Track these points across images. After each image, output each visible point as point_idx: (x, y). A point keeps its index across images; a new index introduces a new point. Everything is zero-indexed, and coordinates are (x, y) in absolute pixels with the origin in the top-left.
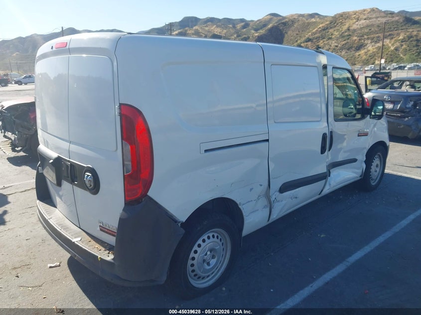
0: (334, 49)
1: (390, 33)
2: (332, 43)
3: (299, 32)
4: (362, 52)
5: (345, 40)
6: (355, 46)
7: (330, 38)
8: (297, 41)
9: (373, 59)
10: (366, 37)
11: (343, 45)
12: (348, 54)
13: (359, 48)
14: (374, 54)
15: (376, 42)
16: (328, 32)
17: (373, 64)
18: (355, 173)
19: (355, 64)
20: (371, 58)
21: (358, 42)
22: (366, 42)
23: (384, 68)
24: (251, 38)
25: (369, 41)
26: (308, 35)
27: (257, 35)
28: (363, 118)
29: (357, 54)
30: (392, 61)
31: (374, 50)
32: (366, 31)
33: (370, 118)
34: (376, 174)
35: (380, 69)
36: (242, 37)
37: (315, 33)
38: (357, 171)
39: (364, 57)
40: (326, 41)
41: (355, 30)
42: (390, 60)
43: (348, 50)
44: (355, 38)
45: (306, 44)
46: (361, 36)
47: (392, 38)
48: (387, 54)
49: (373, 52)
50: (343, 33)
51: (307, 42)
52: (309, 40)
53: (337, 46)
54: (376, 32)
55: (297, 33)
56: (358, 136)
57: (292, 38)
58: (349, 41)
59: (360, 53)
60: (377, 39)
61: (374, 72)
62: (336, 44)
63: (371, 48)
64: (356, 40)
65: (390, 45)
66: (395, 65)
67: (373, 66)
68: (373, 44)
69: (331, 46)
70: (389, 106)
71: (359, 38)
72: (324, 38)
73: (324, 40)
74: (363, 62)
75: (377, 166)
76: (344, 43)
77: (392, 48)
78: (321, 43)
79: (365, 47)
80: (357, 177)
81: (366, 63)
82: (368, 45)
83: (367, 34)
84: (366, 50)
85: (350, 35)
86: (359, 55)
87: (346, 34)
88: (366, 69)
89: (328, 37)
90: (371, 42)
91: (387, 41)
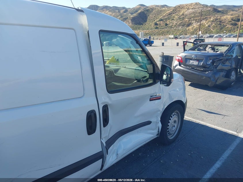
0: (175, 25)
1: (206, 17)
2: (174, 22)
3: (156, 15)
4: (190, 27)
5: (181, 21)
6: (187, 24)
7: (173, 19)
8: (154, 21)
9: (196, 32)
10: (192, 19)
11: (180, 23)
12: (183, 28)
13: (189, 25)
14: (196, 29)
15: (198, 22)
16: (172, 16)
17: (196, 34)
18: (151, 134)
19: (187, 34)
20: (195, 31)
21: (188, 22)
22: (192, 22)
23: (202, 37)
24: (128, 18)
25: (194, 21)
26: (161, 17)
27: (132, 16)
28: (154, 83)
29: (188, 28)
30: (206, 33)
31: (197, 27)
32: (193, 16)
33: (160, 84)
34: (174, 129)
35: (199, 37)
36: (124, 18)
37: (164, 16)
38: (153, 131)
39: (192, 30)
40: (171, 21)
41: (186, 15)
42: (205, 32)
43: (183, 26)
44: (186, 19)
45: (159, 22)
46: (190, 19)
47: (207, 20)
48: (204, 29)
49: (197, 28)
50: (180, 16)
51: (160, 21)
52: (161, 20)
53: (177, 24)
54: (198, 16)
55: (155, 16)
56: (150, 100)
57: (152, 18)
58: (183, 21)
59: (189, 28)
60: (199, 20)
61: (195, 39)
62: (176, 23)
63: (195, 25)
64: (187, 21)
65: (206, 24)
66: (208, 35)
67: (196, 35)
68: (196, 23)
69: (173, 24)
70: (196, 63)
71: (188, 20)
72: (170, 19)
73: (169, 20)
74: (191, 33)
75: (175, 122)
76: (180, 22)
77: (207, 25)
78: (168, 22)
79: (192, 25)
80: (154, 137)
81: (192, 33)
82: (194, 24)
83: (193, 17)
84: (192, 27)
85: (184, 18)
86: (189, 29)
87: (182, 17)
88: (192, 37)
89: (172, 19)
90: (195, 22)
91: (204, 22)
